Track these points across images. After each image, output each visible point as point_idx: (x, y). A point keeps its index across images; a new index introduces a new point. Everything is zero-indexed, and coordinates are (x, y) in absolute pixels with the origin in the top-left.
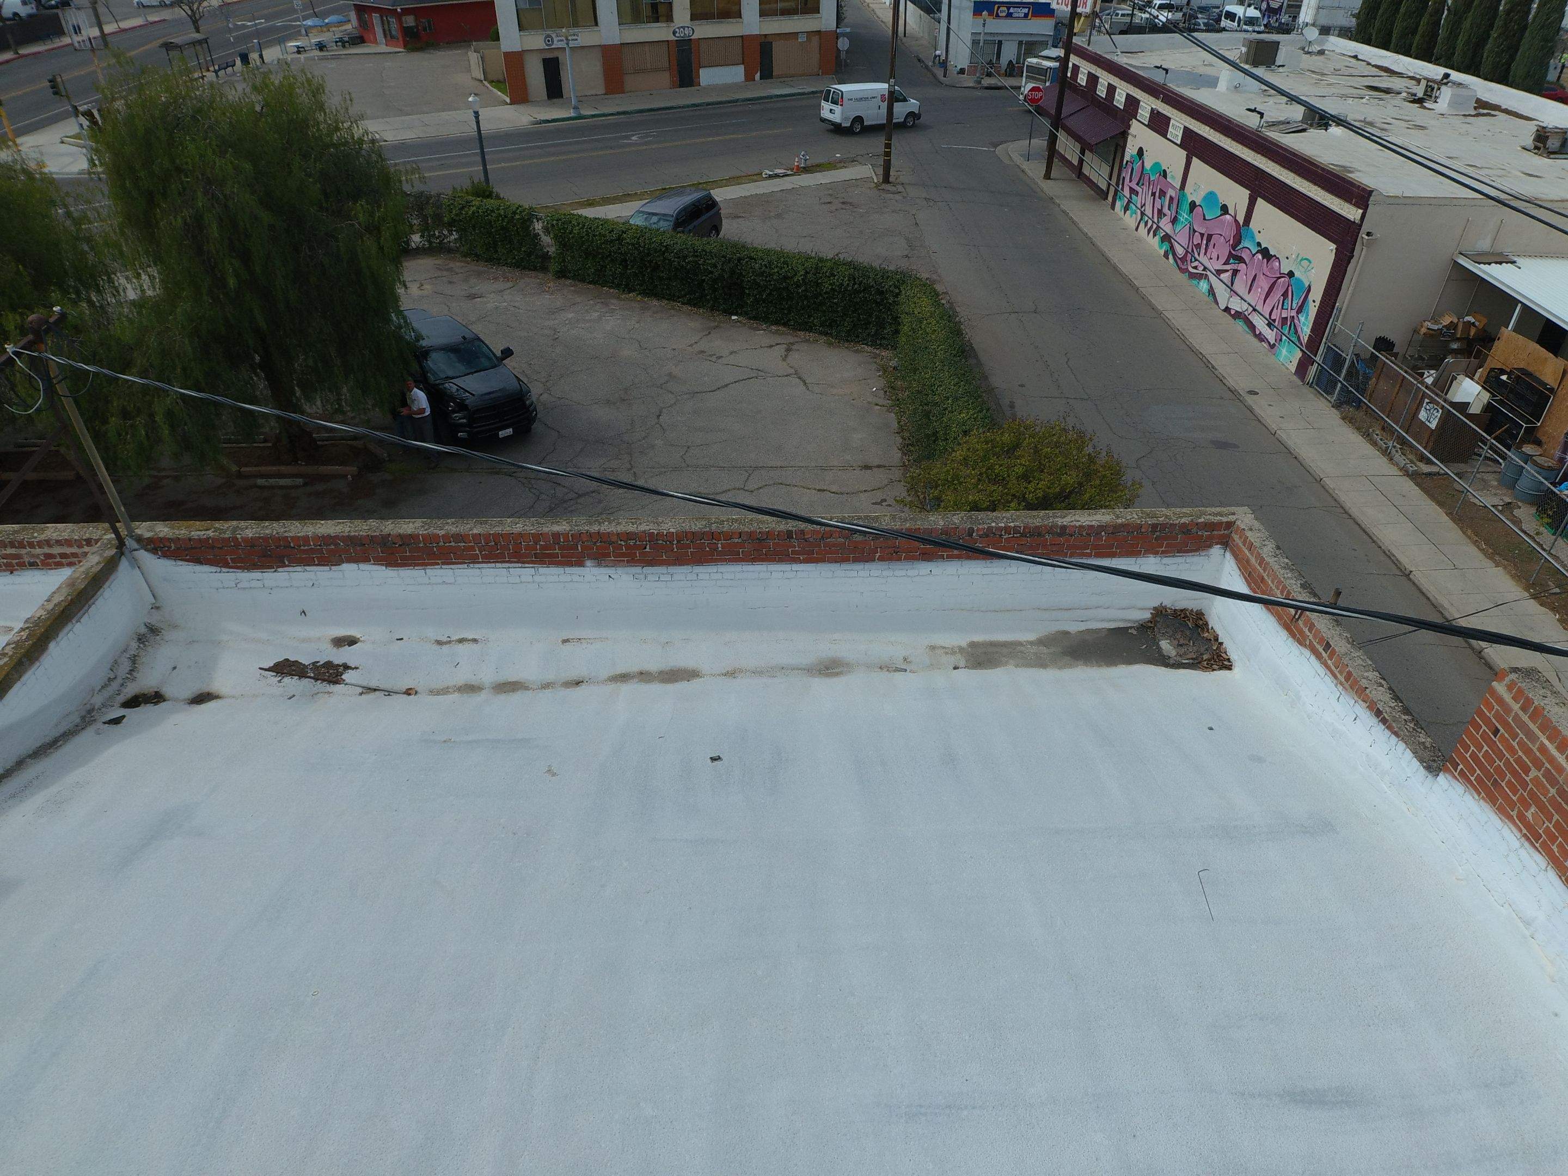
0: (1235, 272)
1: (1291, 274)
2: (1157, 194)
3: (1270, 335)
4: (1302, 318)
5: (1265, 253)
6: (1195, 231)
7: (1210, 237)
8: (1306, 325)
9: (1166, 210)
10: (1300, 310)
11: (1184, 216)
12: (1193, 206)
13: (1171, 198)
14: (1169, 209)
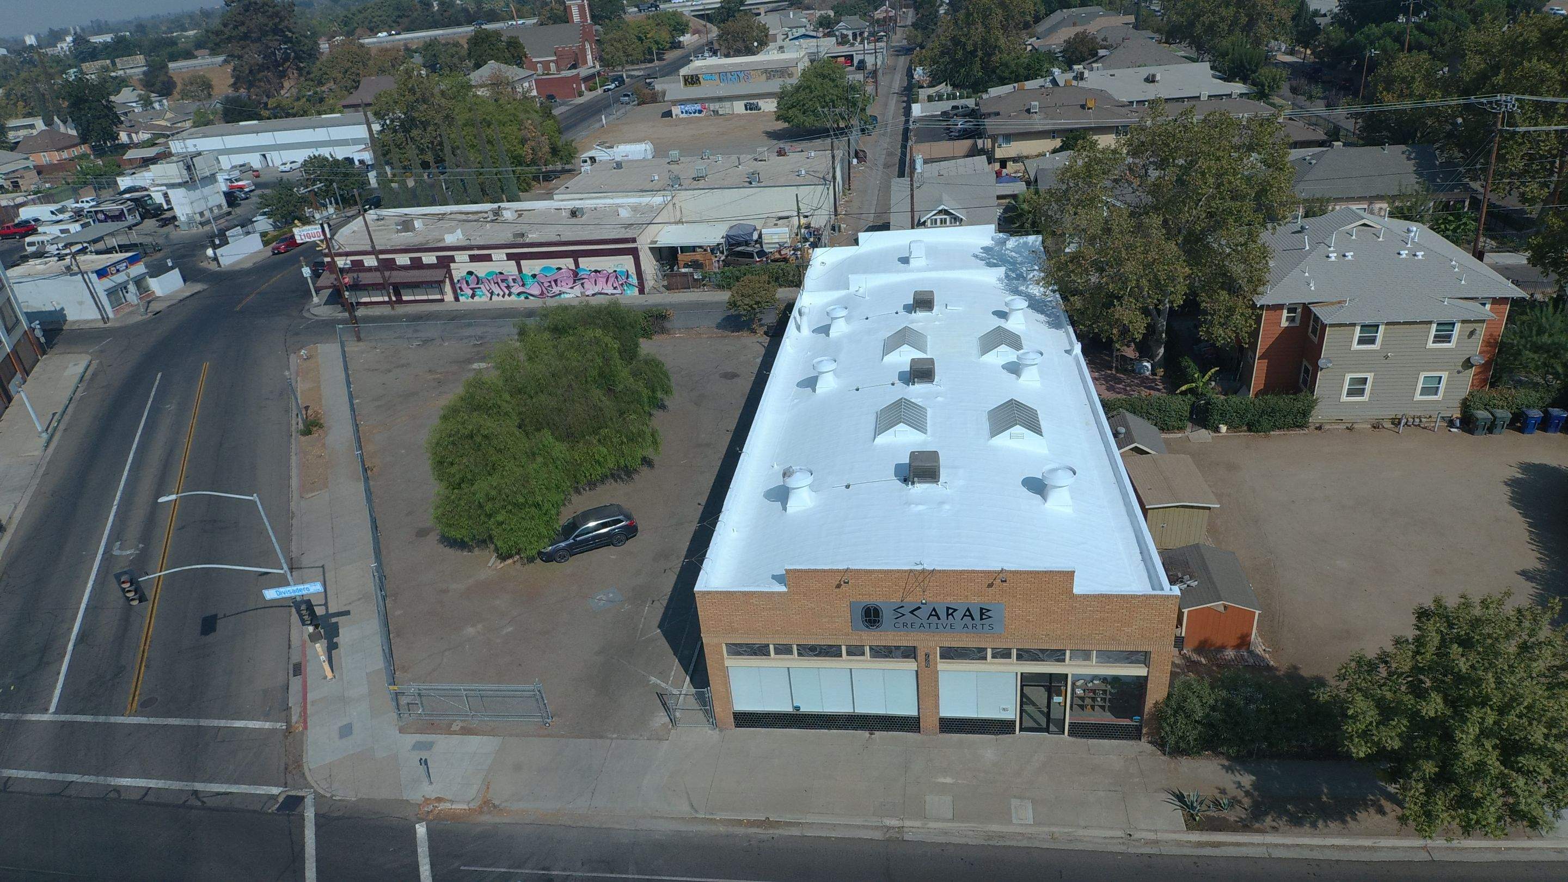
0: (582, 284)
1: (615, 271)
2: (500, 281)
3: (619, 291)
4: (630, 279)
5: (596, 271)
6: (543, 283)
7: (556, 281)
8: (634, 280)
9: (512, 284)
10: (627, 278)
11: (529, 281)
12: (534, 276)
13: (514, 280)
14: (514, 282)
